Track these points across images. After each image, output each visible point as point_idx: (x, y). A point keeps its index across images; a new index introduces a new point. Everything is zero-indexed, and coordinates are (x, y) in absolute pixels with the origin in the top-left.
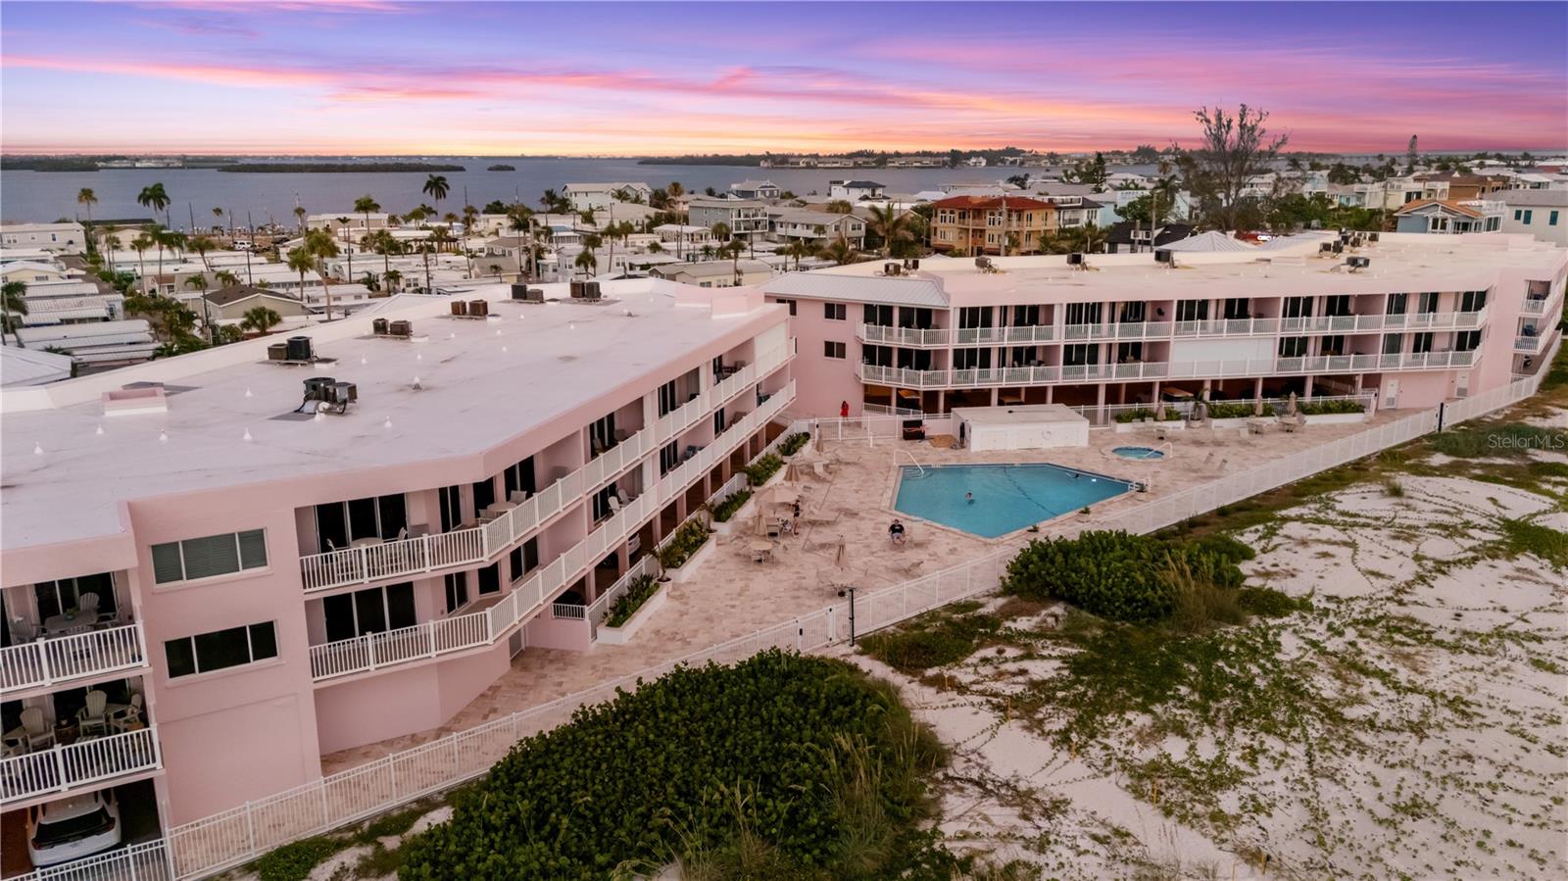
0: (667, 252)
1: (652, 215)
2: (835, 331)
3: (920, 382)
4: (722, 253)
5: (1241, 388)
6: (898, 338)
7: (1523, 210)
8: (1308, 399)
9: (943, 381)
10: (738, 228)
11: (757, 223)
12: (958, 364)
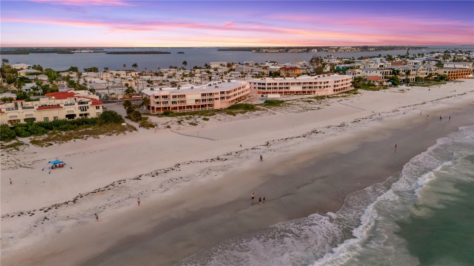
0: (232, 77)
1: (229, 70)
2: (255, 86)
3: (263, 91)
4: (242, 77)
5: (297, 92)
6: (261, 86)
7: (366, 71)
8: (307, 93)
9: (266, 91)
10: (245, 72)
11: (249, 71)
12: (268, 89)
